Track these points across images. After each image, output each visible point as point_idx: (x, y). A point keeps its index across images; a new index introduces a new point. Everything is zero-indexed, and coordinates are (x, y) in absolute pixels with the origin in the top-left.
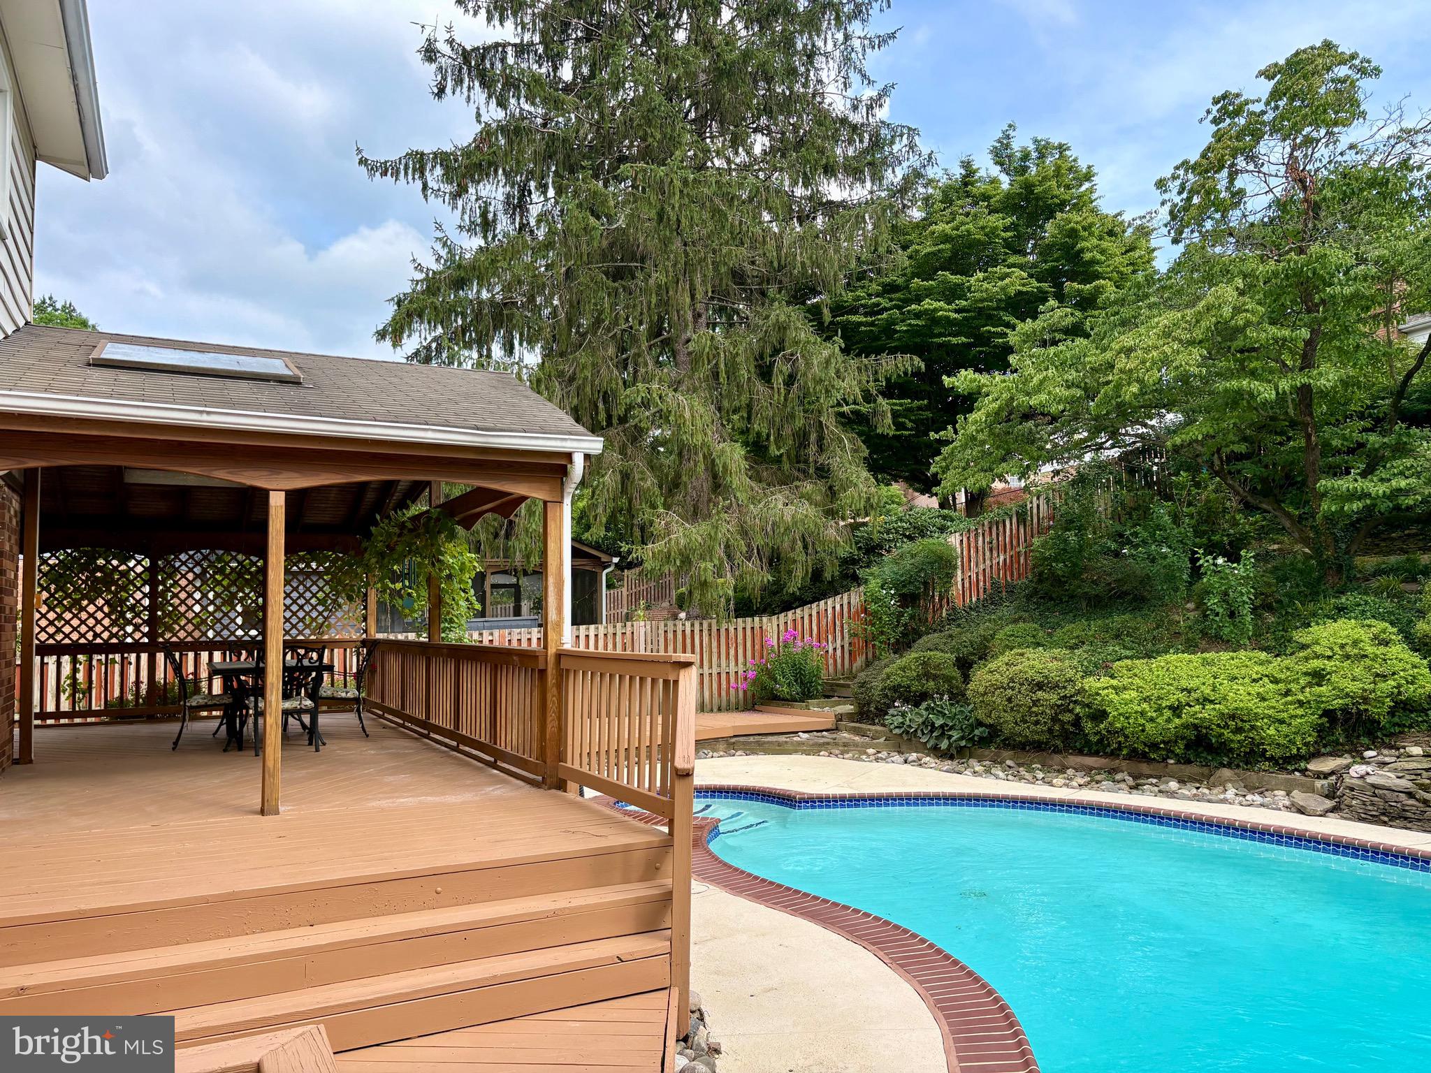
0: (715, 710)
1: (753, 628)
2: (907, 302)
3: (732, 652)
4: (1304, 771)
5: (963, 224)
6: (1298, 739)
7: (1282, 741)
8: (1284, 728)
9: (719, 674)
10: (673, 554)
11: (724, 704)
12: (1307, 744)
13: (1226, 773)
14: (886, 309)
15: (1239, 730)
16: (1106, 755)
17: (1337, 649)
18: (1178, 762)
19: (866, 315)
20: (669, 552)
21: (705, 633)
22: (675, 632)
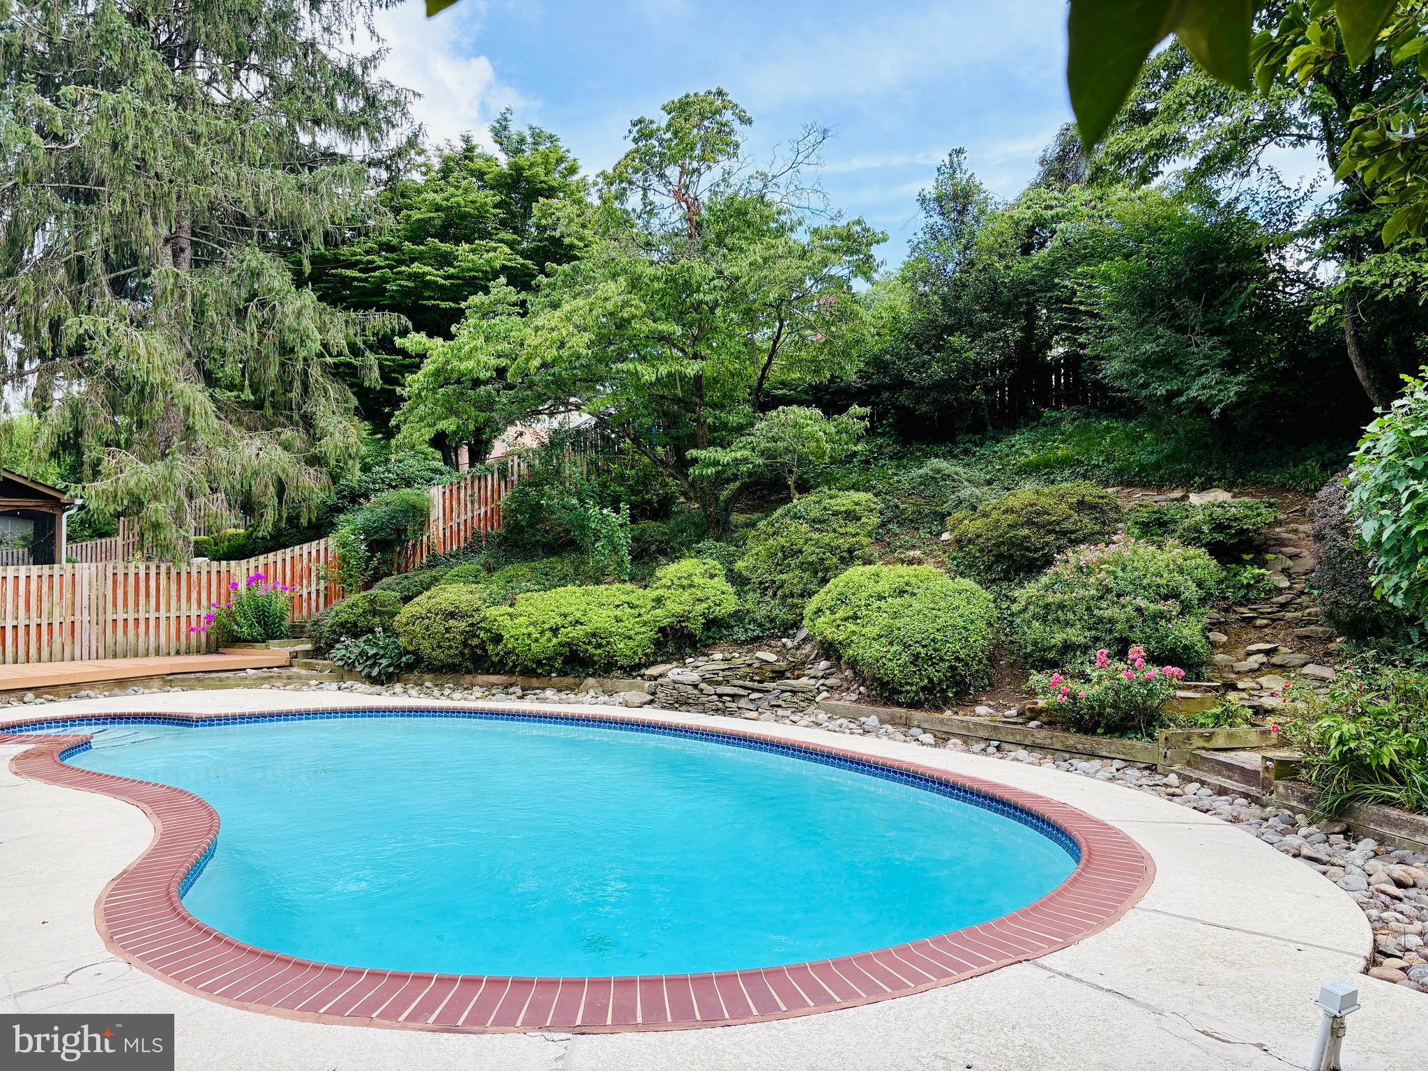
0: (173, 653)
1: (219, 572)
2: (401, 262)
3: (194, 595)
4: (642, 676)
5: (453, 196)
6: (640, 651)
7: (628, 653)
8: (631, 643)
9: (178, 617)
10: (119, 493)
11: (183, 648)
12: (646, 655)
13: (591, 681)
14: (379, 268)
15: (599, 646)
16: (506, 673)
17: (676, 581)
18: (559, 675)
19: (360, 271)
20: (115, 491)
21: (163, 576)
22: (126, 574)
